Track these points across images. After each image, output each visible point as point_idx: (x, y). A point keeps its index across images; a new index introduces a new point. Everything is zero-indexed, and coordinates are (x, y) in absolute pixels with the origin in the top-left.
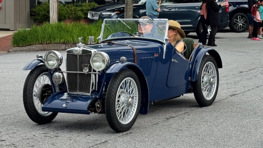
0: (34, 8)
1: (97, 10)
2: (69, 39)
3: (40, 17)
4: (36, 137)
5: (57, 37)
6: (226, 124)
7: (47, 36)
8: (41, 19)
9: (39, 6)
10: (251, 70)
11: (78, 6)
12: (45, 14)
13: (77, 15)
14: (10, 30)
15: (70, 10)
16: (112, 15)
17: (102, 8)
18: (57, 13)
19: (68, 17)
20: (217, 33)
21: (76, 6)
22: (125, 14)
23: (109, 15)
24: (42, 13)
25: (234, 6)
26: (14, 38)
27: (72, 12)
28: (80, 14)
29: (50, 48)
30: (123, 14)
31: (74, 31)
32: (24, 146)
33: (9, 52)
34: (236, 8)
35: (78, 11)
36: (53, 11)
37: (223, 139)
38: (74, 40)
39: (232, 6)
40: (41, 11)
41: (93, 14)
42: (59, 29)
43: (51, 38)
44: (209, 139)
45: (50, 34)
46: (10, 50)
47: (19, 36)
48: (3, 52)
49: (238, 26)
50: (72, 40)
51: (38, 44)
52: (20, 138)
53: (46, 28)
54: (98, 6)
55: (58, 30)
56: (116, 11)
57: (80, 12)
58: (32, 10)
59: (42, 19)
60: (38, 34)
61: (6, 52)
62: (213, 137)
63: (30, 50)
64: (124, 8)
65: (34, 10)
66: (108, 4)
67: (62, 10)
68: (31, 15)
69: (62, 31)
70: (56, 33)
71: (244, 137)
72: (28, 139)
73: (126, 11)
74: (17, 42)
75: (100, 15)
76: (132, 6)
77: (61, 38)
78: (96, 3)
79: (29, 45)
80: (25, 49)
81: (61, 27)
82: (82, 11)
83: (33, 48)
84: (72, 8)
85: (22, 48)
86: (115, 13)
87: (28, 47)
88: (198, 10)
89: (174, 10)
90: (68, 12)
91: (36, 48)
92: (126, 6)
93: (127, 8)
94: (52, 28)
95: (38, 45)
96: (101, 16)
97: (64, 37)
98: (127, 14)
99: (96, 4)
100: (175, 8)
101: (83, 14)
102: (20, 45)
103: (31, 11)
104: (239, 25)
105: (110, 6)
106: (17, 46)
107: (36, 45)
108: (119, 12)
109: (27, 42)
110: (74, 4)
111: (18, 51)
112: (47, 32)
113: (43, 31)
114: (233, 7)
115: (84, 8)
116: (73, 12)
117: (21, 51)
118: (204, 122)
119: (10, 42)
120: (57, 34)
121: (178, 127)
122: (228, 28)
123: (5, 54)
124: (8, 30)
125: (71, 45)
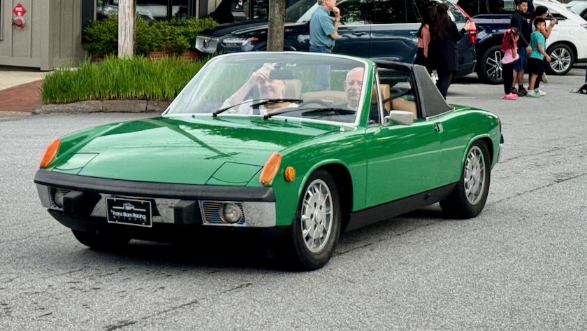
0: (91, 27)
1: (216, 33)
2: (155, 91)
3: (101, 44)
4: (53, 289)
5: (132, 85)
6: (444, 271)
7: (110, 82)
8: (102, 50)
9: (100, 24)
10: (510, 159)
11: (178, 25)
12: (111, 39)
13: (176, 43)
14: (41, 69)
15: (162, 32)
16: (243, 45)
17: (224, 30)
18: (132, 39)
19: (156, 47)
20: (451, 85)
21: (175, 25)
22: (268, 43)
23: (237, 44)
24: (106, 37)
25: (488, 31)
26: (45, 86)
27: (166, 36)
28: (182, 40)
29: (115, 108)
30: (264, 43)
31: (166, 75)
32: (25, 307)
33: (34, 113)
34: (490, 35)
35: (179, 35)
36: (125, 35)
37: (435, 302)
38: (164, 94)
39: (484, 32)
40: (104, 33)
41: (206, 41)
42: (135, 69)
43: (118, 87)
44: (405, 300)
45: (117, 80)
46: (37, 111)
47: (55, 82)
48: (24, 114)
49: (494, 72)
50: (161, 92)
51: (92, 99)
52: (21, 291)
53: (110, 67)
54: (218, 25)
55: (134, 71)
56: (251, 36)
57: (182, 37)
58: (85, 31)
59: (105, 50)
60: (93, 79)
61: (29, 114)
62: (415, 295)
63: (76, 111)
64: (266, 30)
65: (91, 31)
66: (238, 22)
67: (145, 32)
68: (84, 41)
69: (141, 74)
70: (129, 77)
71: (479, 298)
72: (36, 293)
73: (271, 37)
74: (51, 94)
75: (219, 44)
76: (283, 27)
77: (139, 88)
78: (214, 20)
79: (74, 102)
80: (66, 108)
81: (140, 66)
82: (186, 34)
83: (82, 107)
84: (165, 28)
85: (60, 107)
86: (250, 39)
87: (72, 104)
88: (414, 37)
89: (367, 36)
90: (157, 36)
91: (88, 106)
92: (271, 26)
93: (272, 31)
94: (121, 69)
95: (93, 102)
96: (222, 47)
97: (144, 87)
98: (271, 43)
99: (214, 22)
100: (370, 32)
101: (188, 40)
102: (58, 101)
103: (83, 33)
104: (497, 69)
105: (242, 26)
106: (50, 103)
107: (90, 101)
108: (257, 39)
109: (70, 94)
110: (169, 22)
111: (52, 112)
112: (111, 75)
113: (104, 74)
114: (486, 34)
115: (190, 29)
116: (168, 38)
117: (59, 112)
118: (400, 264)
119: (37, 95)
120: (131, 80)
121: (347, 274)
122: (474, 75)
123: (27, 117)
124: (37, 70)
125: (158, 103)
